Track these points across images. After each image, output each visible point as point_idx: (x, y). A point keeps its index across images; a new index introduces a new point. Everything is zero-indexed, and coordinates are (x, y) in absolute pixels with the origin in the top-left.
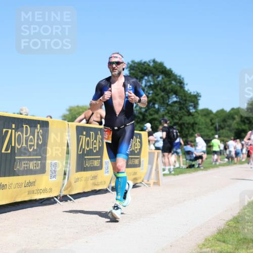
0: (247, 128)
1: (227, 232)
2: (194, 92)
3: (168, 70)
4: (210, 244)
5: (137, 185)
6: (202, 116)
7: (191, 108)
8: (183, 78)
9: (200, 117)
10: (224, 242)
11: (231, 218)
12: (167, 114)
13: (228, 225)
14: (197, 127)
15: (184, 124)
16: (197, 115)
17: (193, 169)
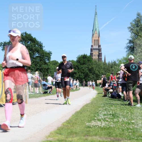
0: (77, 72)
1: (62, 129)
2: (48, 51)
3: (34, 39)
4: (53, 135)
5: (14, 103)
6: (52, 64)
7: (46, 60)
8: (42, 43)
9: (51, 65)
10: (60, 134)
11: (65, 121)
12: (33, 63)
13: (63, 125)
14: (49, 71)
15: (42, 69)
16: (50, 64)
17: (46, 94)
